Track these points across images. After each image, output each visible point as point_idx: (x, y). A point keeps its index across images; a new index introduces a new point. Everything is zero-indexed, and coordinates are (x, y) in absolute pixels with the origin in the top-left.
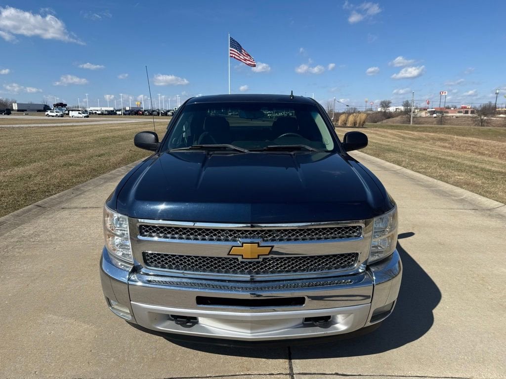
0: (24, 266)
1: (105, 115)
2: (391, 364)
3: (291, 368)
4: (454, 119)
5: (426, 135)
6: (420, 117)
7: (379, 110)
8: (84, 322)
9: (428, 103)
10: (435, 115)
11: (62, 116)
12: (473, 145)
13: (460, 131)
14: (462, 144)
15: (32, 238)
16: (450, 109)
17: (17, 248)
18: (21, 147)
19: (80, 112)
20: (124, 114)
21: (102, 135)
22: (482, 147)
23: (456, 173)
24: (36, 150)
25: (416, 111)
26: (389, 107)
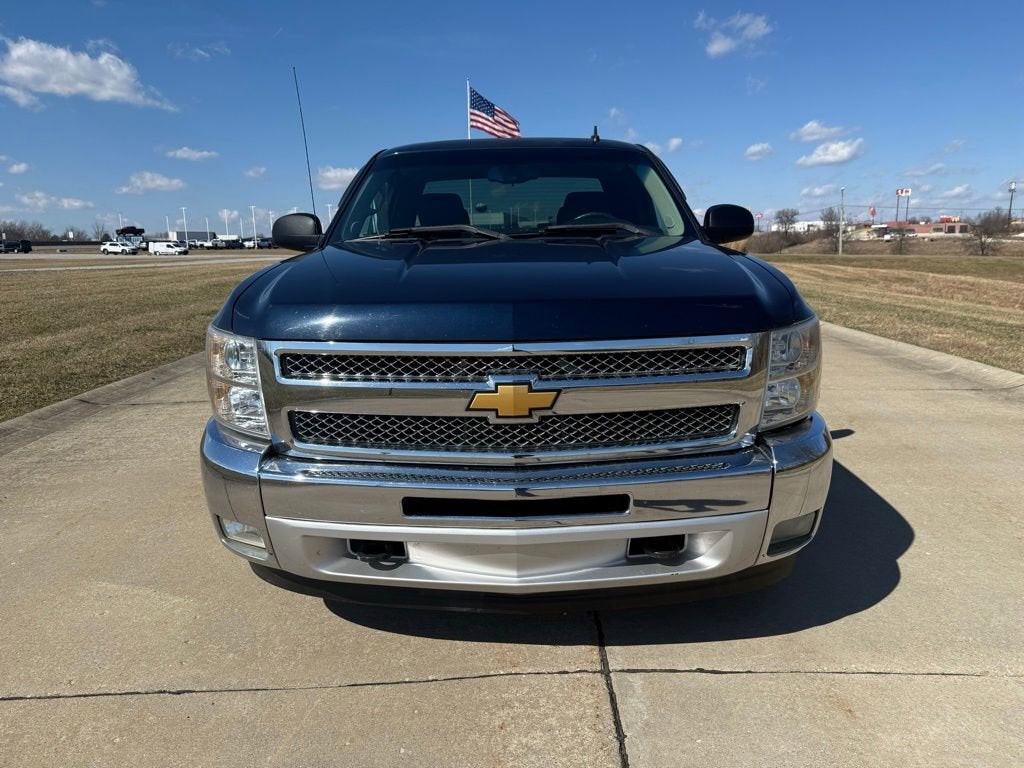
0: (52, 501)
1: (222, 248)
2: (814, 652)
3: (604, 661)
4: (925, 244)
5: (869, 272)
6: (858, 241)
7: (774, 228)
8: (174, 593)
9: (873, 213)
10: (887, 237)
11: (134, 252)
12: (967, 289)
13: (939, 265)
14: (944, 288)
15: (69, 455)
16: (918, 223)
17: (39, 472)
18: (49, 301)
19: (171, 244)
20: (260, 247)
21: (214, 279)
22: (985, 293)
23: (935, 329)
24: (80, 307)
25: (849, 229)
26: (794, 222)
